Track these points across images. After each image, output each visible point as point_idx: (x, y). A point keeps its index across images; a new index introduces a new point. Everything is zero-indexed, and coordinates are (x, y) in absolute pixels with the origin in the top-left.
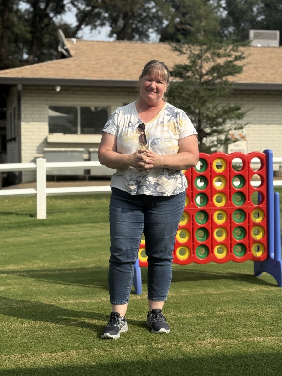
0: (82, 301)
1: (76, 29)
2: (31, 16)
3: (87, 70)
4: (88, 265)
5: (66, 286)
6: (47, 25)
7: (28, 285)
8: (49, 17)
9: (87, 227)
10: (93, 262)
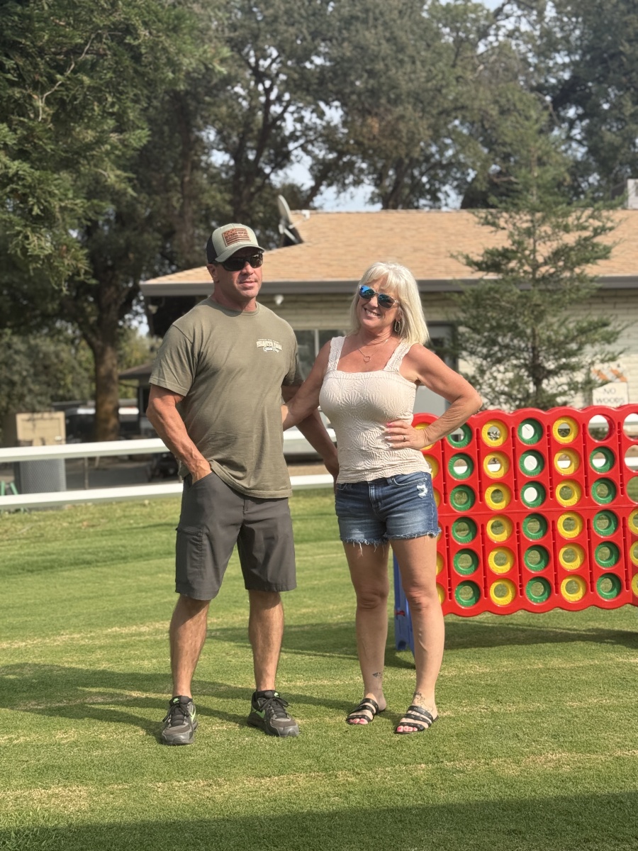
0: (319, 682)
1: (309, 192)
2: (231, 173)
3: (329, 265)
4: (332, 616)
5: (290, 655)
6: (260, 189)
7: (224, 654)
8: (264, 173)
9: (332, 546)
10: (340, 610)
